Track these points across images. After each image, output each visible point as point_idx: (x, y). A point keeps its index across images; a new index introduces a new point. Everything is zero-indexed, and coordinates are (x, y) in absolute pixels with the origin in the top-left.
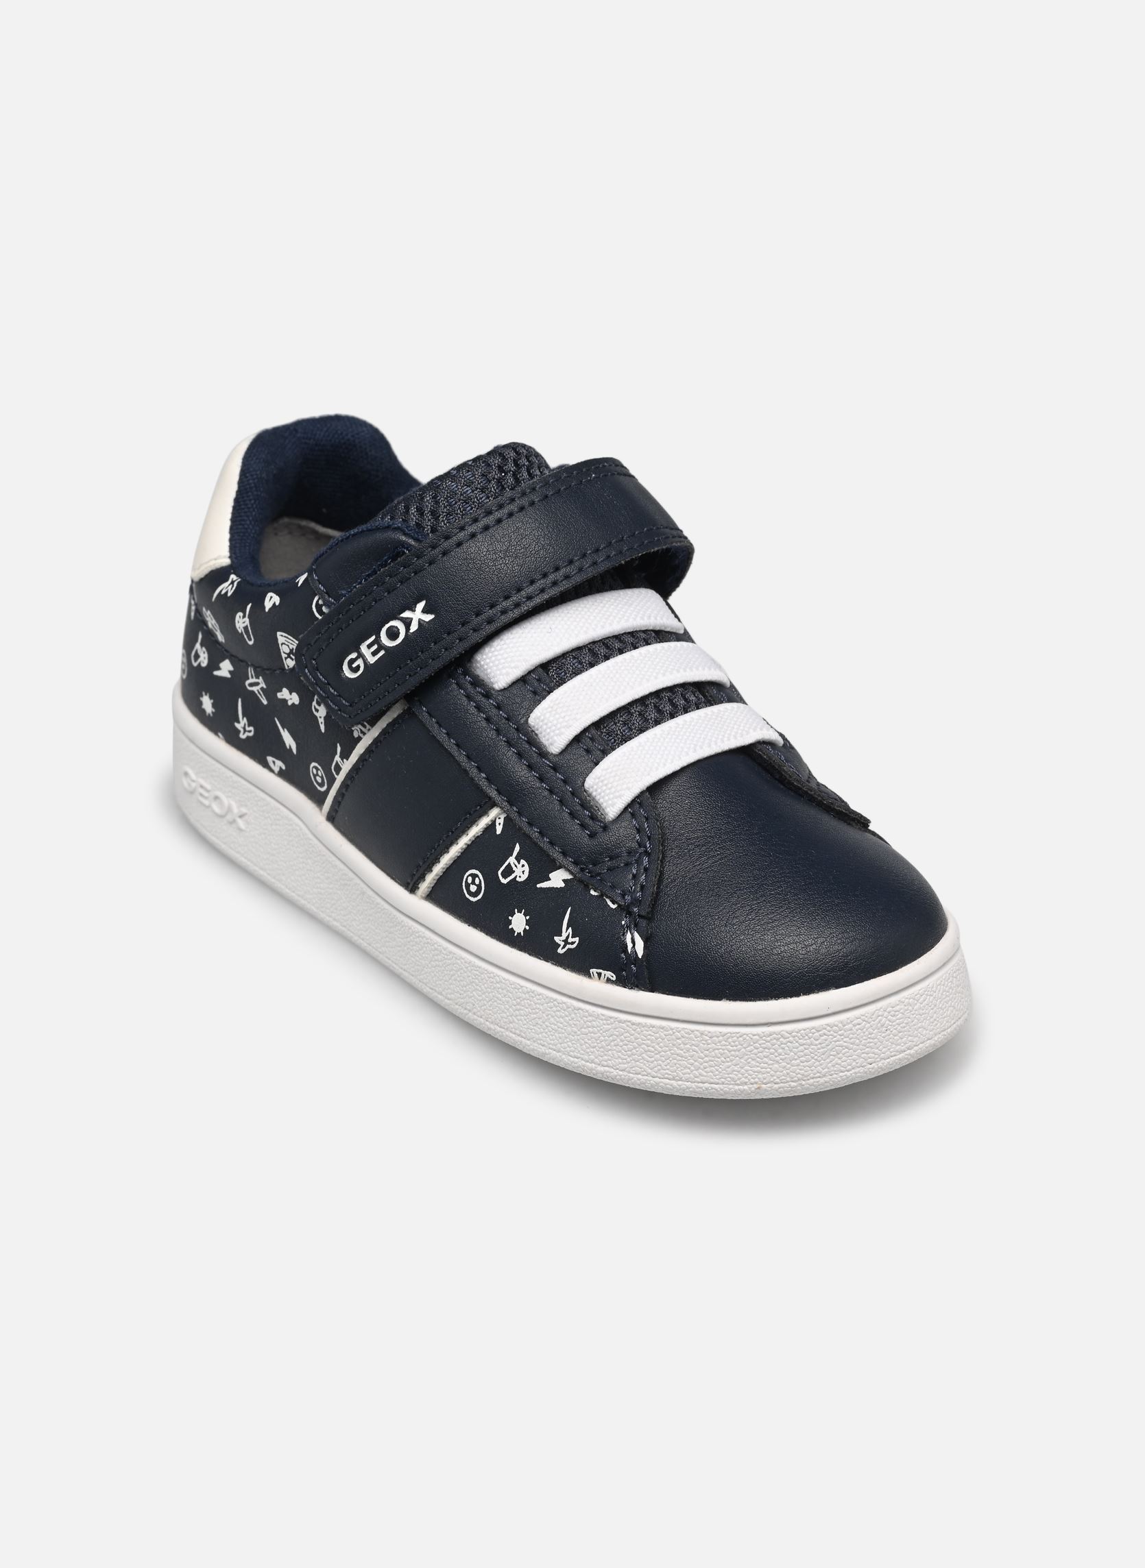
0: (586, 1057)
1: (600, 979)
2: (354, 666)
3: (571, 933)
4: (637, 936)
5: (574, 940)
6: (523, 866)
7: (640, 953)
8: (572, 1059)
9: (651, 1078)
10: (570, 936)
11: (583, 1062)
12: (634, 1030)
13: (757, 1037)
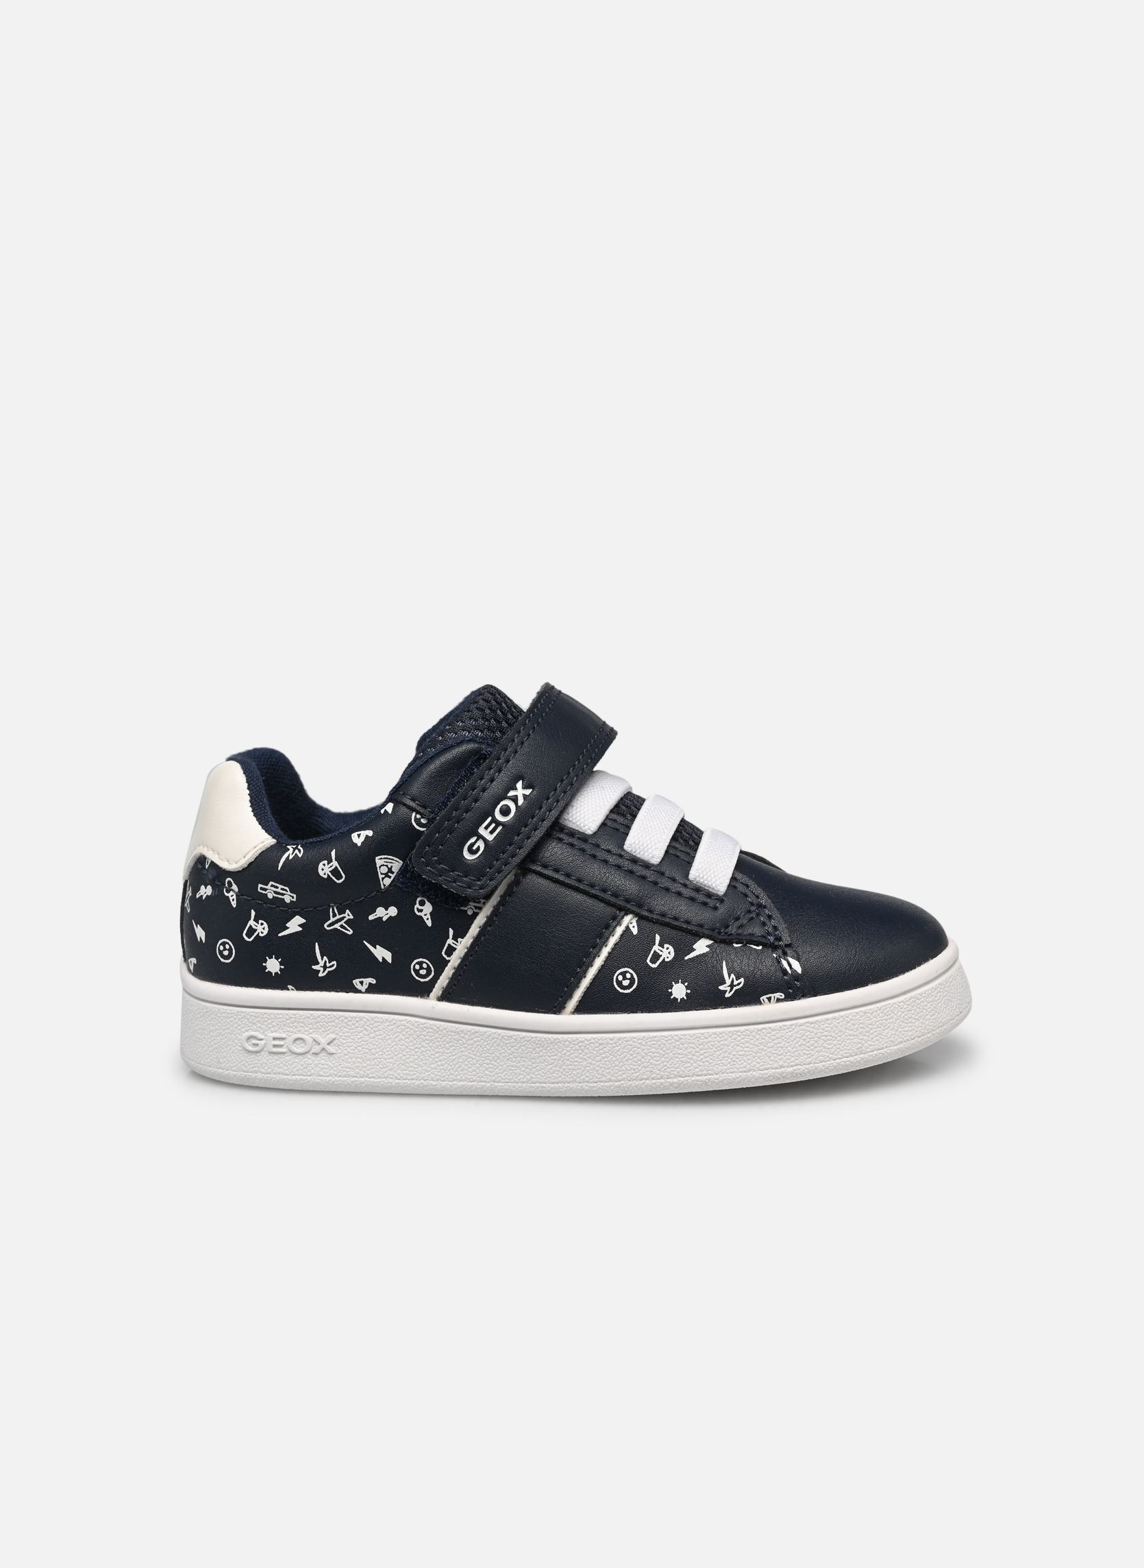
0: (775, 1065)
1: (770, 1002)
2: (474, 848)
3: (734, 977)
4: (792, 961)
5: (739, 981)
6: (668, 948)
7: (799, 970)
8: (762, 1072)
9: (833, 1062)
10: (735, 979)
11: (773, 1071)
12: (813, 1028)
13: (902, 1003)
